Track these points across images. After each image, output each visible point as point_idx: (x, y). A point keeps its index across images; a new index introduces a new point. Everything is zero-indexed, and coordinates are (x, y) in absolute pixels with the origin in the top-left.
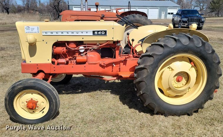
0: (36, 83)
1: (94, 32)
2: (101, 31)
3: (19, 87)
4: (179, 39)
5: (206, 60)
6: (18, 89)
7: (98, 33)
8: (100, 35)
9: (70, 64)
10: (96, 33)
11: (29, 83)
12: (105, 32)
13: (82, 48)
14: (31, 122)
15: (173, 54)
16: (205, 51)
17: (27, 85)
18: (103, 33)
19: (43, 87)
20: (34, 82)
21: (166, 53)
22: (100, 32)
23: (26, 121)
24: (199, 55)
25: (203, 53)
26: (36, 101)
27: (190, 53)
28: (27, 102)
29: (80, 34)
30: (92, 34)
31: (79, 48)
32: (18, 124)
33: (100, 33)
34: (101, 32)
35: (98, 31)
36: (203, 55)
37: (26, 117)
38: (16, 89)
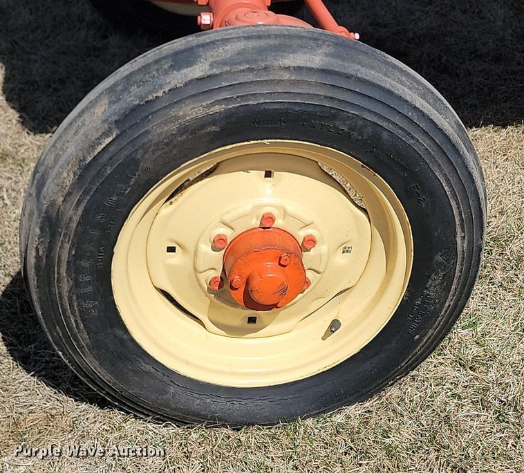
0: (348, 77)
3: (192, 111)
6: (184, 130)
11: (287, 76)
14: (237, 408)
17: (261, 97)
19: (396, 119)
20: (323, 71)
23: (197, 402)
26: (301, 235)
28: (218, 242)
32: (118, 416)
37: (201, 368)
38: (159, 129)
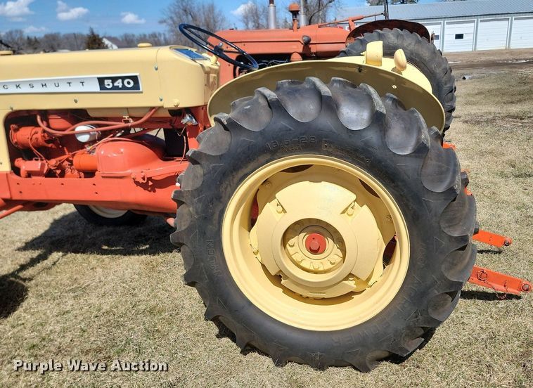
1: (101, 81)
2: (123, 78)
4: (277, 101)
5: (393, 182)
7: (116, 84)
8: (120, 89)
9: (70, 176)
10: (108, 83)
12: (135, 79)
13: (83, 131)
15: (268, 156)
16: (385, 146)
18: (129, 83)
21: (239, 150)
22: (120, 81)
24: (363, 160)
25: (379, 153)
27: (330, 154)
29: (64, 88)
30: (97, 88)
31: (74, 130)
33: (119, 83)
34: (123, 83)
35: (114, 79)
36: (380, 162)
